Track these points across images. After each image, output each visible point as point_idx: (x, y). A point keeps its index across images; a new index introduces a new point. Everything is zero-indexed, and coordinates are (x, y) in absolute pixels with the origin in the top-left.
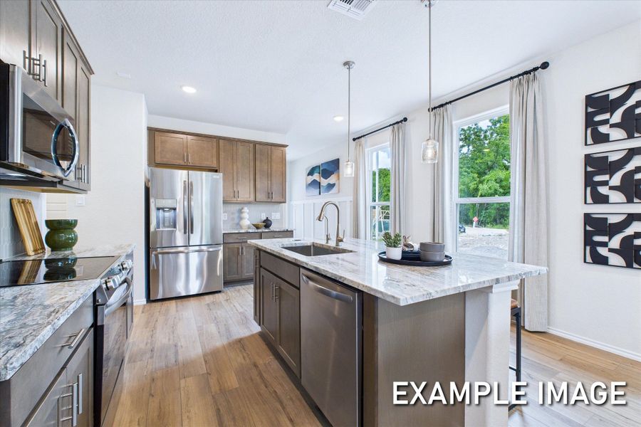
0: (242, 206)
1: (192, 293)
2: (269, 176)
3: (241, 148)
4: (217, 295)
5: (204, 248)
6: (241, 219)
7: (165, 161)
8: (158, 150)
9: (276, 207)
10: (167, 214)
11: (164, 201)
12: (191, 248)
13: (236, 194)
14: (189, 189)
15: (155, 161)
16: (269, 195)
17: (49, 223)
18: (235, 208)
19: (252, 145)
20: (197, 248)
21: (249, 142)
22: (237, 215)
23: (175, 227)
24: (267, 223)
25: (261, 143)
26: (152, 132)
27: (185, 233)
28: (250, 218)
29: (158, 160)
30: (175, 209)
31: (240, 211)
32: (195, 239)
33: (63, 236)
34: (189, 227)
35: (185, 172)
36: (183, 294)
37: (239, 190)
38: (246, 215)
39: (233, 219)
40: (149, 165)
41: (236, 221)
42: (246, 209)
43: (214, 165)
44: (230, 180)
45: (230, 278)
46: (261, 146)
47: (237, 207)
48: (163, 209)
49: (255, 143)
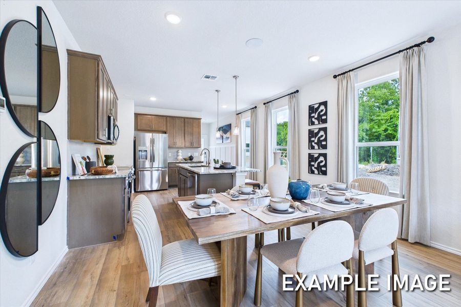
0: (178, 149)
1: (154, 189)
2: (192, 134)
3: (177, 121)
4: (165, 191)
5: (160, 169)
6: (178, 156)
7: (142, 128)
8: (139, 124)
9: (196, 150)
10: (143, 153)
11: (142, 147)
12: (153, 169)
13: (175, 143)
14: (153, 142)
15: (138, 128)
16: (192, 143)
17: (105, 156)
18: (175, 150)
19: (183, 119)
20: (157, 169)
21: (182, 117)
22: (176, 154)
23: (146, 159)
24: (191, 158)
25: (187, 118)
26: (137, 115)
27: (151, 161)
28: (182, 155)
29: (139, 128)
30: (146, 151)
31: (178, 152)
32: (156, 165)
33: (110, 161)
34: (153, 159)
35: (151, 134)
36: (150, 190)
37: (177, 141)
38: (180, 154)
39: (174, 156)
40: (135, 130)
41: (175, 157)
42: (180, 151)
43: (165, 130)
44: (172, 137)
45: (171, 184)
46: (188, 120)
47: (176, 150)
48: (141, 151)
49: (184, 118)
